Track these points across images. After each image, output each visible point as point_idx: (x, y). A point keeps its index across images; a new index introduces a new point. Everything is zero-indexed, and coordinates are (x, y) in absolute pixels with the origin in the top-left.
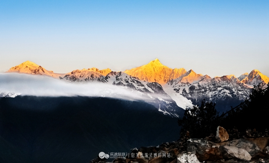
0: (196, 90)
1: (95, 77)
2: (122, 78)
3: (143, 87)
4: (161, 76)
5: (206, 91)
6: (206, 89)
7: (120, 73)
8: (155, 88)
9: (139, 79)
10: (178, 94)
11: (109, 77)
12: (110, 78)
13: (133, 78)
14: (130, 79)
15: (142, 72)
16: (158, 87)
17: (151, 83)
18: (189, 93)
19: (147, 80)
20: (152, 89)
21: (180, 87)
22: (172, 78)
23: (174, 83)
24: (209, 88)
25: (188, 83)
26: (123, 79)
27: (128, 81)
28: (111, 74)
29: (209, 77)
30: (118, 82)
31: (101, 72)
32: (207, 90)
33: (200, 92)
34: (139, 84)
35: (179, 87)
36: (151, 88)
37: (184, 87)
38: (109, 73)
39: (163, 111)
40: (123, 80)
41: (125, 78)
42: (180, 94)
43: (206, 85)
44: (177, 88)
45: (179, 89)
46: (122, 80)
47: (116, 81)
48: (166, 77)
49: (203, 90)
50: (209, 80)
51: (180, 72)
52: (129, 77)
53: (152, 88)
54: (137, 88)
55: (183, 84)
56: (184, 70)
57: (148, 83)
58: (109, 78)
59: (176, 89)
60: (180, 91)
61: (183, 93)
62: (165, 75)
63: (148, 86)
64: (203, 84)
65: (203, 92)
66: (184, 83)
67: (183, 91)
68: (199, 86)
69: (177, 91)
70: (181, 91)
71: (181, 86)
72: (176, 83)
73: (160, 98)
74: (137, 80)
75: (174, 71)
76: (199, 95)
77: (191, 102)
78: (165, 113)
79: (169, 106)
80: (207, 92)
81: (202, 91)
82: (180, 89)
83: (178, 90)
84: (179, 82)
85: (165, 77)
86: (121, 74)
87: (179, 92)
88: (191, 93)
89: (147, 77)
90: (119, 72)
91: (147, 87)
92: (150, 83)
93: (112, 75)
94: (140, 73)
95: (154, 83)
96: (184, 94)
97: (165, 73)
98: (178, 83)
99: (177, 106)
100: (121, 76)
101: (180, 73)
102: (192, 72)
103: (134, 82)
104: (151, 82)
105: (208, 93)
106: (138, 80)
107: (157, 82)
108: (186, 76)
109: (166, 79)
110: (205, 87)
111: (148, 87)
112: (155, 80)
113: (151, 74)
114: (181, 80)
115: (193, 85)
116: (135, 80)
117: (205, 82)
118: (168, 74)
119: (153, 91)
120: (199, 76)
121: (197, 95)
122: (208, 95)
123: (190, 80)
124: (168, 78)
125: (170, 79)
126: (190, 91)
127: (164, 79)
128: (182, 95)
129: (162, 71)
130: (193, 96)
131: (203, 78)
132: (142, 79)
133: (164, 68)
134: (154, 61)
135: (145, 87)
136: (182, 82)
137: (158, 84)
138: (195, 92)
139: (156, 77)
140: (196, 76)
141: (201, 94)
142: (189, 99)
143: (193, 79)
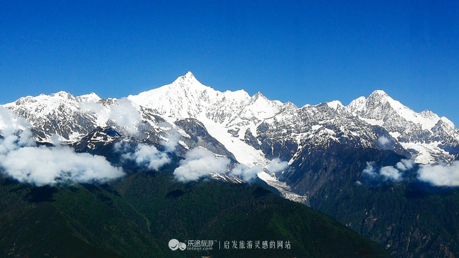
0: (270, 131)
1: (68, 111)
4: (201, 107)
5: (289, 132)
6: (290, 128)
8: (192, 130)
9: (158, 113)
10: (235, 139)
13: (147, 112)
14: (141, 113)
15: (161, 99)
16: (197, 126)
17: (183, 120)
18: (257, 138)
19: (174, 114)
20: (186, 132)
22: (222, 109)
23: (227, 119)
24: (296, 128)
25: (254, 118)
28: (101, 104)
29: (294, 106)
31: (79, 100)
32: (293, 130)
33: (280, 135)
34: (160, 122)
35: (238, 127)
36: (184, 129)
37: (247, 127)
38: (98, 101)
42: (241, 140)
43: (289, 120)
44: (233, 128)
45: (238, 131)
48: (210, 108)
49: (285, 131)
50: (295, 111)
52: (139, 109)
53: (187, 129)
54: (158, 129)
55: (245, 121)
57: (178, 119)
59: (231, 131)
60: (239, 133)
61: (245, 137)
63: (178, 126)
64: (284, 119)
65: (284, 135)
66: (247, 119)
67: (246, 133)
68: (276, 123)
69: (235, 134)
70: (242, 135)
71: (241, 125)
72: (231, 119)
75: (225, 96)
76: (277, 141)
77: (263, 154)
80: (293, 134)
81: (282, 132)
82: (239, 129)
83: (237, 133)
84: (236, 117)
85: (208, 109)
87: (238, 136)
88: (262, 138)
89: (174, 108)
91: (175, 127)
92: (181, 120)
95: (189, 121)
96: (248, 139)
97: (207, 99)
98: (236, 119)
99: (237, 162)
101: (237, 100)
102: (260, 98)
103: (150, 118)
105: (295, 136)
106: (158, 115)
107: (194, 117)
108: (249, 104)
109: (211, 112)
110: (289, 125)
111: (178, 128)
112: (189, 114)
113: (180, 102)
114: (240, 113)
115: (264, 122)
116: (153, 115)
117: (287, 116)
118: (214, 103)
119: (188, 136)
120: (275, 104)
121: (273, 140)
122: (295, 140)
123: (258, 112)
124: (214, 109)
125: (219, 111)
126: (259, 133)
127: (207, 112)
128: (245, 141)
129: (202, 97)
130: (266, 142)
131: (283, 108)
132: (163, 113)
133: (205, 91)
134: (185, 77)
135: (172, 127)
136: (244, 117)
137: (196, 122)
138: (270, 135)
139: (190, 108)
140: (268, 105)
141: (281, 139)
142: (258, 149)
143: (264, 112)
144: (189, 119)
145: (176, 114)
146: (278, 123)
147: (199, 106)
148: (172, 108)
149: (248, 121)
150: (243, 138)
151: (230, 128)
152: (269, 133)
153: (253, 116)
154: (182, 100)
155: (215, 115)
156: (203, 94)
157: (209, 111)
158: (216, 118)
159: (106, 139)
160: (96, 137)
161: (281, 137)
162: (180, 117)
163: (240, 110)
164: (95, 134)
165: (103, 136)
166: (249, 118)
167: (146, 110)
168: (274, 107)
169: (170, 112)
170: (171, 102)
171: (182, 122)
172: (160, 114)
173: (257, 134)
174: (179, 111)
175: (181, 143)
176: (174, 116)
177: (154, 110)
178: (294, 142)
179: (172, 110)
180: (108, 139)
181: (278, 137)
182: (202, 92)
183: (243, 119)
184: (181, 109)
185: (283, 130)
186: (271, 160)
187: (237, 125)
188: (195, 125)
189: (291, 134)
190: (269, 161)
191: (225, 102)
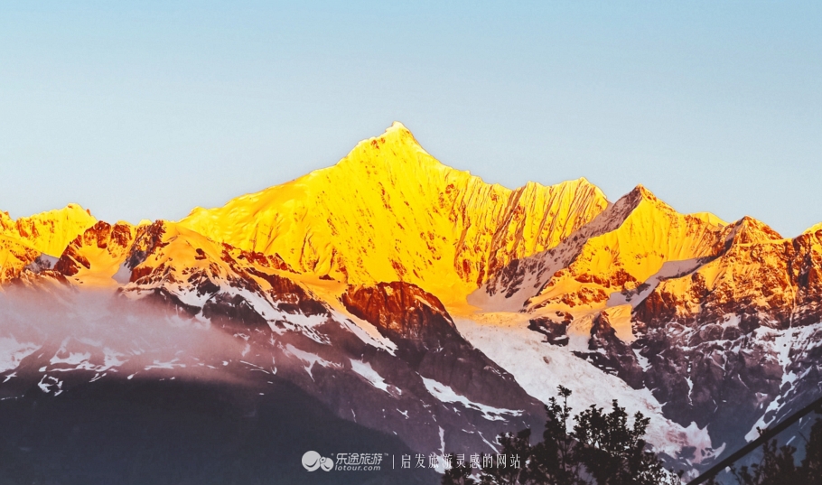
0: (681, 321)
2: (175, 264)
4: (437, 242)
5: (750, 325)
6: (752, 310)
7: (156, 230)
8: (402, 322)
9: (284, 266)
10: (557, 353)
11: (79, 259)
12: (86, 264)
13: (244, 264)
14: (224, 268)
15: (301, 217)
16: (417, 310)
17: (370, 290)
18: (635, 345)
19: (343, 270)
20: (381, 330)
21: (572, 304)
22: (509, 247)
23: (529, 279)
24: (774, 308)
25: (622, 278)
26: (179, 266)
27: (215, 281)
28: (94, 242)
29: (767, 230)
30: (144, 293)
31: (28, 230)
32: (762, 315)
33: (714, 334)
34: (289, 298)
35: (565, 308)
36: (375, 322)
37: (596, 307)
38: (82, 234)
40: (178, 275)
41: (191, 262)
42: (578, 354)
43: (746, 282)
44: (549, 313)
45: (566, 323)
46: (172, 279)
47: (134, 285)
48: (470, 245)
49: (733, 321)
50: (768, 248)
51: (565, 207)
52: (215, 255)
53: (383, 321)
54: (279, 324)
55: (593, 286)
56: (592, 192)
57: (351, 287)
58: (82, 270)
59: (543, 322)
60: (571, 331)
61: (592, 344)
62: (464, 234)
63: (351, 309)
64: (729, 277)
65: (731, 334)
66: (598, 281)
67: (593, 331)
68: (702, 293)
69: (555, 333)
70: (579, 336)
71: (577, 300)
72: (543, 280)
73: (439, 385)
74: (271, 270)
75: (522, 201)
76: (707, 356)
77: (654, 402)
80: (762, 331)
81: (724, 326)
82: (569, 317)
83: (561, 329)
84: (558, 274)
85: (461, 247)
86: (164, 238)
87: (565, 342)
88: (652, 347)
89: (342, 249)
90: (149, 221)
91: (342, 316)
92: (363, 290)
93: (104, 246)
94: (293, 225)
95: (389, 291)
96: (602, 351)
97: (460, 214)
98: (558, 281)
100: (164, 250)
101: (563, 215)
102: (644, 204)
103: (252, 287)
104: (369, 284)
105: (769, 337)
106: (282, 274)
107: (414, 280)
108: (606, 229)
109: (474, 259)
110: (747, 300)
111: (353, 317)
112: (396, 266)
113: (366, 227)
114: (574, 259)
115: (658, 290)
116: (263, 275)
117: (741, 269)
118: (482, 227)
119: (388, 345)
120: (695, 227)
121: (692, 354)
122: (771, 353)
123: (638, 257)
124: (483, 247)
125: (499, 254)
126: (640, 329)
127: (460, 260)
128: (589, 359)
129: (442, 206)
130: (666, 361)
131: (723, 239)
132: (306, 267)
133: (452, 186)
134: (383, 140)
135: (330, 315)
136: (586, 275)
137: (416, 293)
138: (680, 335)
139: (399, 245)
140: (673, 231)
141: (721, 348)
142: (637, 386)
143: (659, 253)
144: (393, 285)
145: (350, 270)
146: (707, 292)
147: (432, 237)
149: (601, 287)
150: (586, 350)
151: (538, 314)
152: (677, 327)
153: (618, 269)
154: (372, 221)
155: (486, 269)
156: (445, 196)
158: (492, 277)
159: (98, 361)
160: (67, 356)
161: (720, 343)
162: (365, 277)
163: (576, 251)
164: (64, 343)
165: (91, 349)
166: (606, 278)
167: (241, 257)
168: (693, 235)
169: (332, 261)
170: (333, 228)
171: (367, 295)
172: (292, 271)
173: (634, 332)
174: (363, 256)
175: (362, 368)
176: (340, 276)
177: (271, 257)
178: (769, 358)
179: (336, 257)
180: (106, 359)
181: (711, 343)
182: (443, 189)
183: (582, 279)
184: (369, 250)
185: (727, 316)
186: (685, 425)
187: (564, 300)
188: (413, 305)
189: (756, 330)
190: (678, 428)
191: (523, 224)
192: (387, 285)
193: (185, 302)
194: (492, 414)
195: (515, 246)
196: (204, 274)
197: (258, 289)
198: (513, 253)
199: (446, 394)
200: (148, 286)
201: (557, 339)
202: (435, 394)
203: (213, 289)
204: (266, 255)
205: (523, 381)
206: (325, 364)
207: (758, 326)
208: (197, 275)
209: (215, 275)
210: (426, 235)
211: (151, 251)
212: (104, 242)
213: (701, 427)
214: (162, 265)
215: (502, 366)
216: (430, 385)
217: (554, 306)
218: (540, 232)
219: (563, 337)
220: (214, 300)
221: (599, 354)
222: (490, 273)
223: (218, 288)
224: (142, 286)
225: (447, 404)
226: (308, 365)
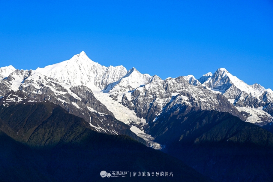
0: (141, 96)
2: (34, 79)
3: (65, 93)
4: (90, 78)
7: (30, 72)
9: (58, 81)
10: (115, 102)
11: (12, 77)
12: (14, 79)
13: (49, 80)
14: (45, 81)
16: (86, 92)
17: (76, 87)
18: (131, 101)
19: (70, 83)
20: (78, 96)
21: (119, 92)
22: (106, 79)
24: (160, 94)
25: (129, 87)
27: (43, 84)
28: (16, 74)
29: (159, 78)
30: (27, 86)
32: (157, 96)
33: (147, 99)
34: (59, 88)
35: (117, 93)
36: (77, 94)
37: (124, 93)
38: (13, 71)
39: (96, 127)
40: (35, 82)
41: (38, 79)
42: (119, 102)
43: (155, 89)
44: (114, 93)
45: (117, 96)
46: (33, 83)
48: (98, 79)
49: (152, 97)
50: (159, 82)
51: (118, 71)
52: (43, 78)
53: (79, 94)
54: (57, 93)
57: (72, 86)
59: (112, 96)
61: (122, 100)
62: (96, 76)
63: (72, 91)
64: (151, 87)
66: (124, 87)
67: (123, 98)
69: (115, 98)
70: (120, 98)
71: (120, 91)
73: (90, 108)
75: (109, 69)
76: (146, 104)
77: (135, 113)
78: (99, 129)
79: (104, 120)
80: (157, 99)
81: (150, 98)
83: (116, 97)
85: (95, 79)
86: (32, 74)
87: (117, 100)
88: (135, 102)
89: (70, 78)
91: (70, 92)
92: (75, 87)
93: (18, 75)
94: (60, 72)
95: (80, 87)
96: (124, 102)
97: (95, 72)
98: (116, 87)
99: (115, 119)
100: (32, 76)
101: (117, 73)
103: (51, 85)
105: (159, 100)
107: (85, 85)
108: (126, 77)
109: (98, 81)
110: (155, 92)
111: (73, 93)
112: (81, 82)
113: (75, 74)
114: (119, 82)
115: (137, 90)
116: (54, 83)
117: (154, 86)
118: (100, 75)
119: (79, 99)
120: (145, 77)
121: (143, 103)
123: (133, 82)
124: (100, 79)
125: (103, 81)
126: (132, 98)
127: (95, 82)
128: (122, 104)
129: (92, 70)
130: (138, 105)
131: (151, 80)
132: (62, 82)
133: (94, 66)
134: (80, 55)
135: (68, 92)
136: (122, 86)
137: (86, 88)
138: (140, 99)
139: (82, 78)
140: (140, 77)
141: (149, 102)
142: (131, 110)
143: (137, 82)
144: (81, 86)
145: (72, 83)
146: (147, 91)
147: (89, 76)
148: (69, 78)
149: (125, 88)
150: (121, 102)
151: (111, 94)
153: (128, 85)
154: (77, 72)
155: (101, 84)
156: (93, 68)
157: (96, 81)
158: (102, 86)
159: (17, 99)
160: (10, 98)
161: (149, 101)
162: (75, 84)
164: (9, 96)
166: (126, 87)
167: (49, 79)
168: (144, 78)
169: (68, 81)
170: (68, 73)
171: (76, 88)
172: (59, 82)
173: (131, 98)
174: (74, 80)
175: (74, 104)
176: (70, 84)
177: (55, 79)
178: (158, 105)
179: (69, 80)
180: (19, 99)
181: (147, 101)
182: (92, 66)
183: (121, 87)
184: (76, 79)
185: (150, 95)
186: (141, 118)
187: (117, 91)
188: (85, 91)
189: (156, 99)
190: (139, 119)
191: (109, 74)
192: (80, 86)
193: (36, 88)
194: (101, 114)
195: (107, 79)
196: (40, 82)
197: (52, 86)
198: (106, 81)
199: (92, 110)
200: (28, 84)
201: (115, 99)
202: (90, 110)
203: (42, 85)
204: (54, 78)
205: (108, 108)
206: (66, 102)
207: (157, 98)
208: (39, 82)
209: (43, 82)
210: (88, 76)
211: (29, 76)
212: (18, 74)
213: (144, 119)
214: (31, 80)
215: (104, 104)
216: (88, 108)
217: (115, 92)
218: (112, 76)
219: (117, 99)
220: (43, 88)
221: (124, 103)
222: (101, 85)
223: (43, 85)
224: (26, 84)
225: (92, 112)
226: (63, 102)
